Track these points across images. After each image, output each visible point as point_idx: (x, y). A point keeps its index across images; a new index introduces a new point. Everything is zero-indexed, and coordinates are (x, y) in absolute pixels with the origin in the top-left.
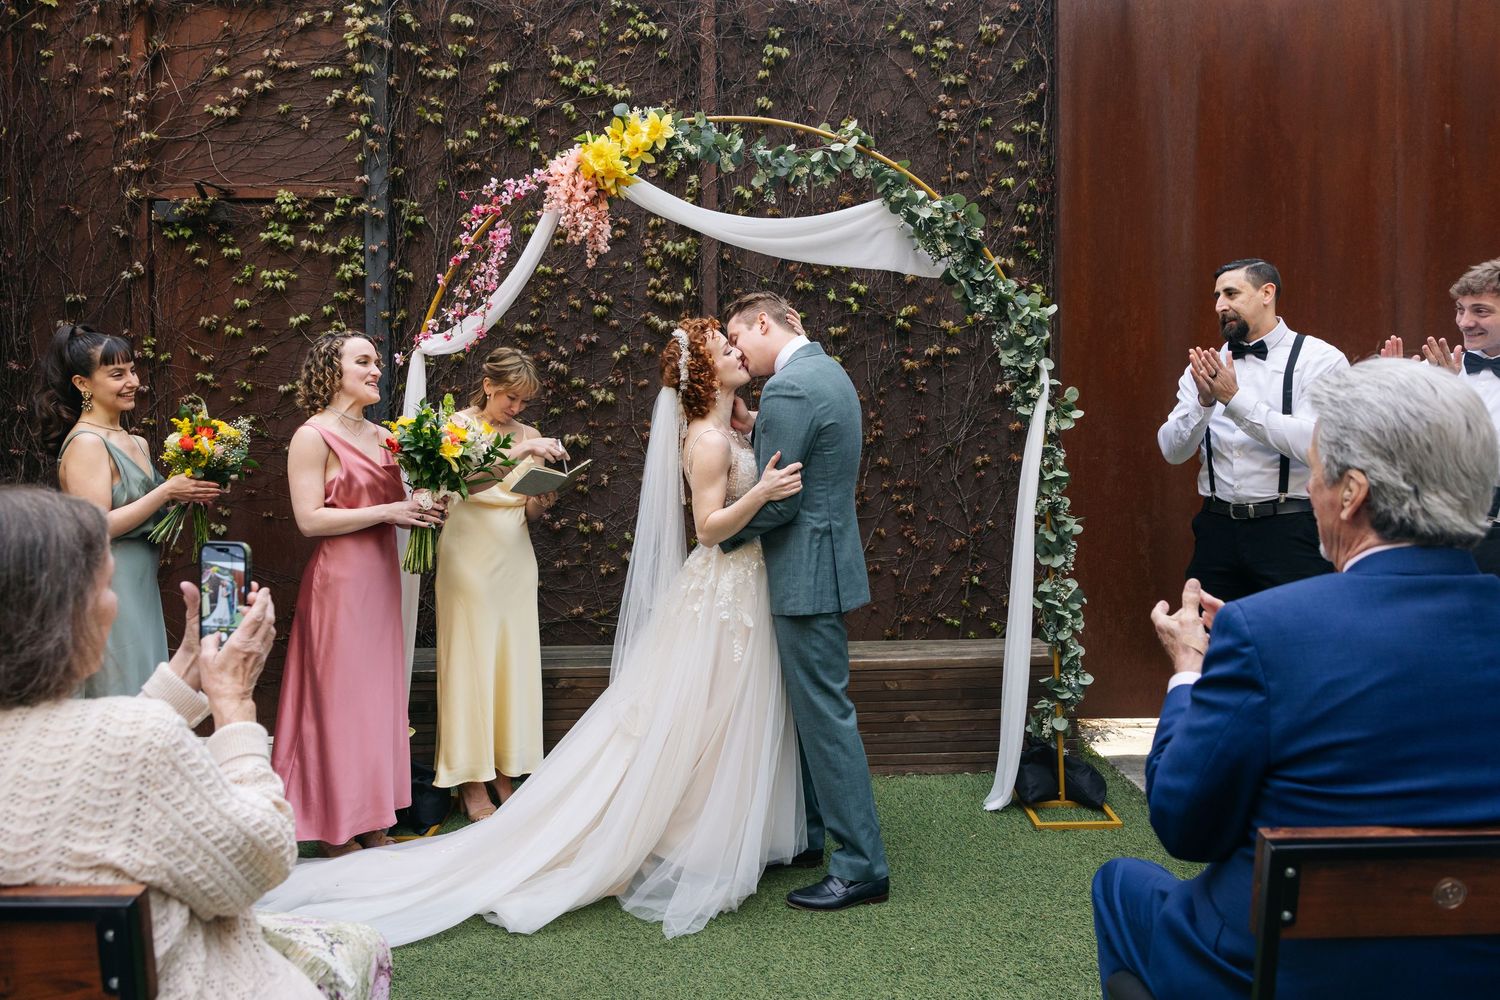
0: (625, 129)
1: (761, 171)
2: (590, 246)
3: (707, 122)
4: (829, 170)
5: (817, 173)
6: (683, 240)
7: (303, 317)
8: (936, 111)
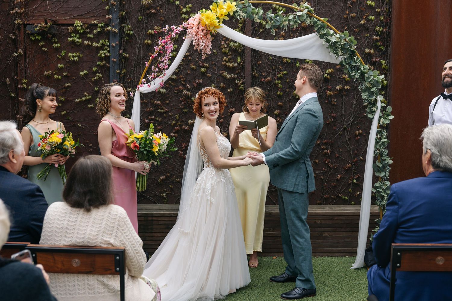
0: (217, 7)
2: (203, 51)
3: (249, 3)
4: (296, 22)
5: (291, 23)
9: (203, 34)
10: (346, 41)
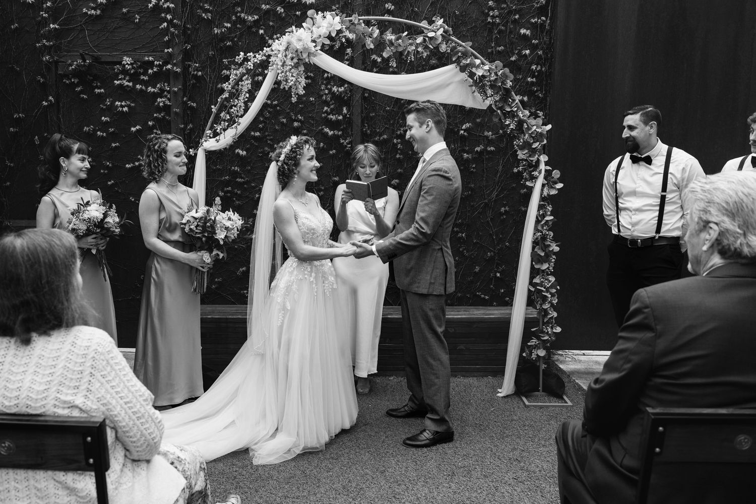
0: (314, 24)
1: (388, 48)
2: (293, 90)
3: (359, 20)
4: (426, 47)
5: (420, 49)
6: (343, 86)
7: (138, 127)
8: (487, 11)
9: (293, 64)
10: (497, 75)
